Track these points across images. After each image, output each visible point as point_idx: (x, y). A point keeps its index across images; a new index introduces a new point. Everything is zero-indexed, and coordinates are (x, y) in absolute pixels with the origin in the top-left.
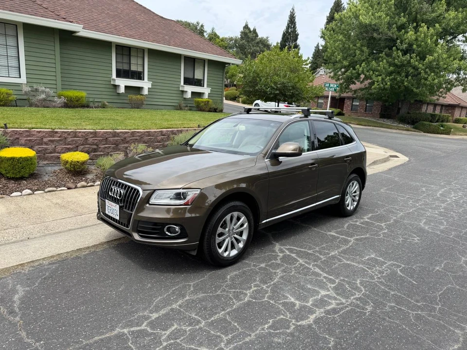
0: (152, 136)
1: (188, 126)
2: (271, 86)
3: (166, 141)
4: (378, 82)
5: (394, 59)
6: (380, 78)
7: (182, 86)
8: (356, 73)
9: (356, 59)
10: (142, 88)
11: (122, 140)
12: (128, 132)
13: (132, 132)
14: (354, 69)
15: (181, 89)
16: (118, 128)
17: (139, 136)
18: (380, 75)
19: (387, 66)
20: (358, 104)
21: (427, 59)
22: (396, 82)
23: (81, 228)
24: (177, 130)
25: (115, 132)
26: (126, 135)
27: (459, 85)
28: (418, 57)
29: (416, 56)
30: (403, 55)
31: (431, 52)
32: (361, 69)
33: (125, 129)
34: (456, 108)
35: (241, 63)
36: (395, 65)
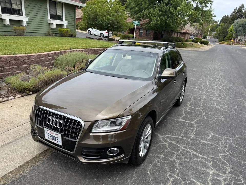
0: (43, 58)
1: (63, 49)
2: (106, 22)
3: (52, 61)
4: (154, 20)
5: (161, 8)
6: (155, 18)
7: (49, 20)
8: (143, 15)
9: (142, 7)
10: (22, 21)
11: (21, 62)
12: (25, 56)
13: (29, 56)
14: (141, 12)
15: (48, 22)
16: (16, 52)
17: (33, 59)
18: (155, 17)
19: (158, 12)
20: (142, 32)
21: (177, 9)
22: (162, 20)
23: (12, 142)
24: (58, 52)
25: (16, 56)
26: (24, 58)
27: (189, 23)
28: (173, 7)
29: (172, 7)
30: (166, 6)
31: (179, 5)
32: (145, 13)
33: (22, 54)
34: (186, 34)
35: (85, 6)
36: (162, 11)
